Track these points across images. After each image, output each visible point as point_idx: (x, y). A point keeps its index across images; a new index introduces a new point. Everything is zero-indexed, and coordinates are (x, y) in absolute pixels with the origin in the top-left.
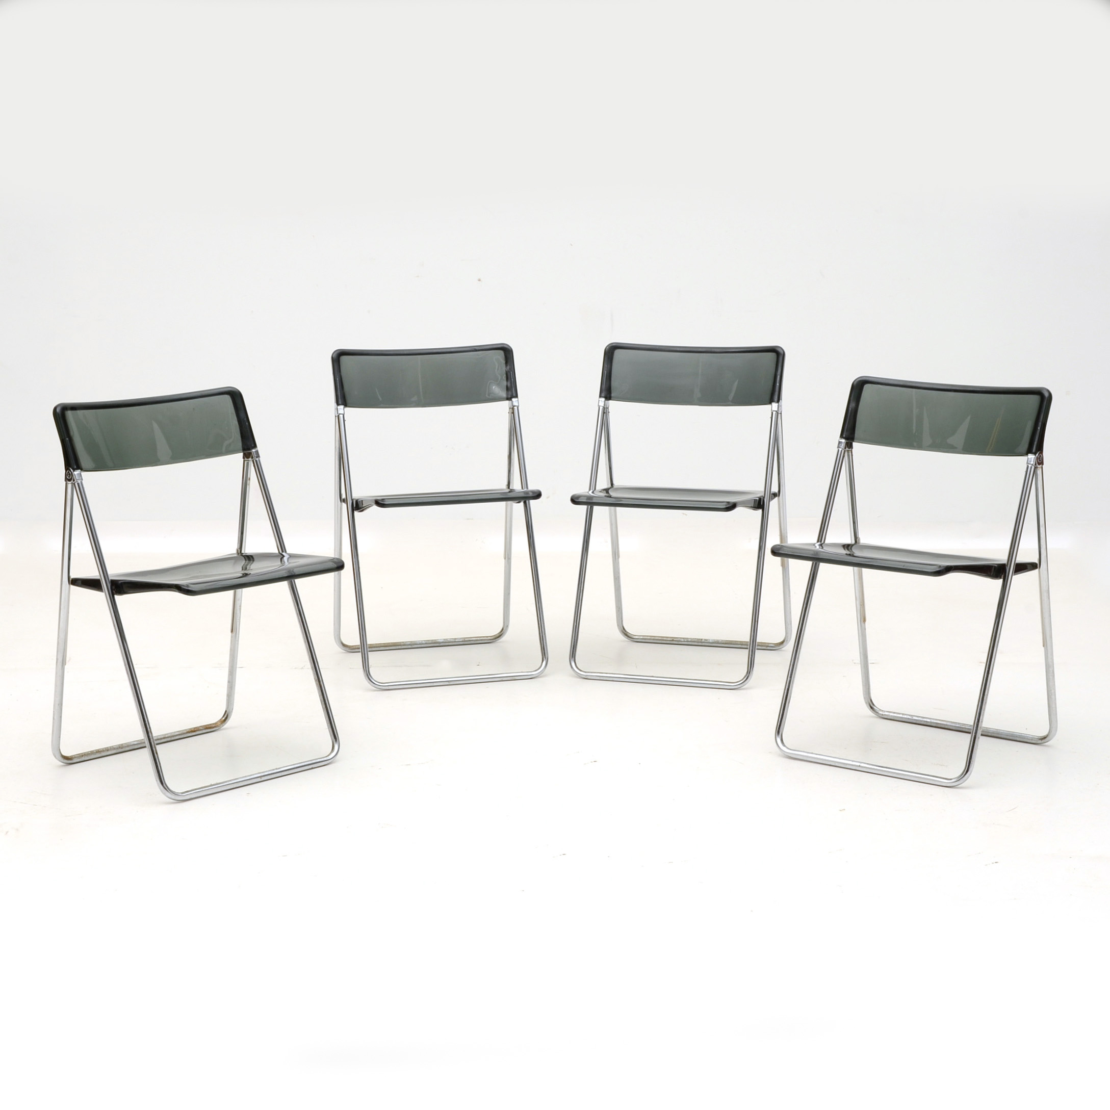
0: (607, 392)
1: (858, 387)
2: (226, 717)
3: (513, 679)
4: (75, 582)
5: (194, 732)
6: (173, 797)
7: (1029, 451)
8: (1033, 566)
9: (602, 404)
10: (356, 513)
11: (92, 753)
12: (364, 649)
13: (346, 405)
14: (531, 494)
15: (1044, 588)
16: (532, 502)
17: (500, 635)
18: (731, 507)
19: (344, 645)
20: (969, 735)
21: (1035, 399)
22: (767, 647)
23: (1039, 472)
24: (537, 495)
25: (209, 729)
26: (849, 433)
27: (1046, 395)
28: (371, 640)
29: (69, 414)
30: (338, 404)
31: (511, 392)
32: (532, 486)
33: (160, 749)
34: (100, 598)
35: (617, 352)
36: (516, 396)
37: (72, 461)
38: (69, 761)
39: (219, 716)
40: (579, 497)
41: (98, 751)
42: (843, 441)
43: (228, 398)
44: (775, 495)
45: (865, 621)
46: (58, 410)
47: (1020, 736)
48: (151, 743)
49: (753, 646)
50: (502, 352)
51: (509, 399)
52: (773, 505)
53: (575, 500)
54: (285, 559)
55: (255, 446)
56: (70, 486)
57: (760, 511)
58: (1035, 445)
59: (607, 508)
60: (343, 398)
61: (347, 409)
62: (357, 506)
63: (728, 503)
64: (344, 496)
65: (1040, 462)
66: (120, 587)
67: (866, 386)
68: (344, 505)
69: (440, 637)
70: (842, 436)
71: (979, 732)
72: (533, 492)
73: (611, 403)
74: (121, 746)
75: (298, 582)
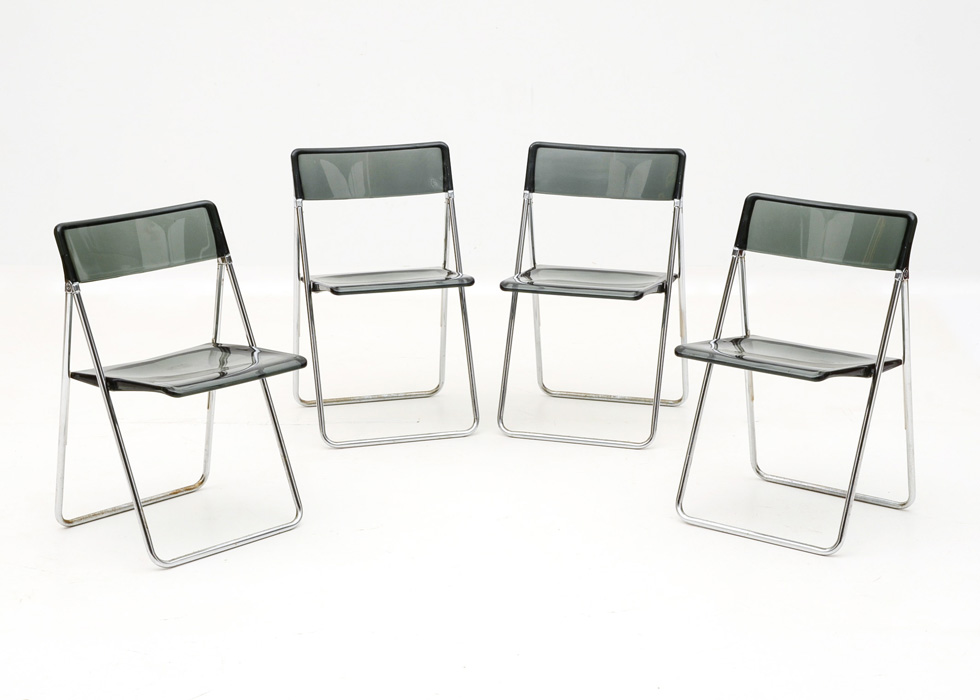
0: (531, 185)
1: (750, 203)
2: (203, 480)
3: (449, 437)
4: (74, 376)
5: (176, 494)
6: (162, 564)
7: (897, 267)
8: (898, 362)
9: (526, 197)
10: (313, 294)
11: (89, 516)
12: (320, 403)
13: (304, 199)
14: (466, 282)
15: (907, 381)
16: (467, 289)
17: (436, 391)
18: (639, 296)
19: (302, 401)
20: (844, 500)
21: (903, 221)
22: (667, 404)
23: (905, 284)
24: (471, 282)
25: (189, 490)
26: (742, 242)
27: (913, 218)
28: (325, 396)
29: (69, 233)
30: (297, 198)
31: (447, 185)
32: (467, 273)
33: (146, 510)
34: (96, 392)
35: (540, 150)
36: (452, 189)
37: (71, 275)
38: (69, 524)
39: (197, 479)
40: (507, 284)
41: (95, 515)
42: (737, 249)
43: (204, 210)
44: (676, 277)
45: (753, 399)
46: (58, 229)
47: (884, 502)
48: (138, 505)
49: (656, 403)
50: (439, 150)
51: (445, 190)
52: (675, 286)
53: (503, 287)
54: (255, 354)
55: (228, 252)
56: (69, 295)
57: (663, 294)
58: (902, 262)
59: (531, 295)
60: (300, 192)
61: (304, 202)
62: (314, 288)
63: (637, 292)
64: (302, 275)
65: (906, 276)
66: (112, 385)
67: (758, 202)
68: (302, 284)
69: (384, 392)
70: (736, 245)
71: (853, 498)
72: (467, 279)
73: (535, 196)
74: (114, 509)
75: (269, 379)
